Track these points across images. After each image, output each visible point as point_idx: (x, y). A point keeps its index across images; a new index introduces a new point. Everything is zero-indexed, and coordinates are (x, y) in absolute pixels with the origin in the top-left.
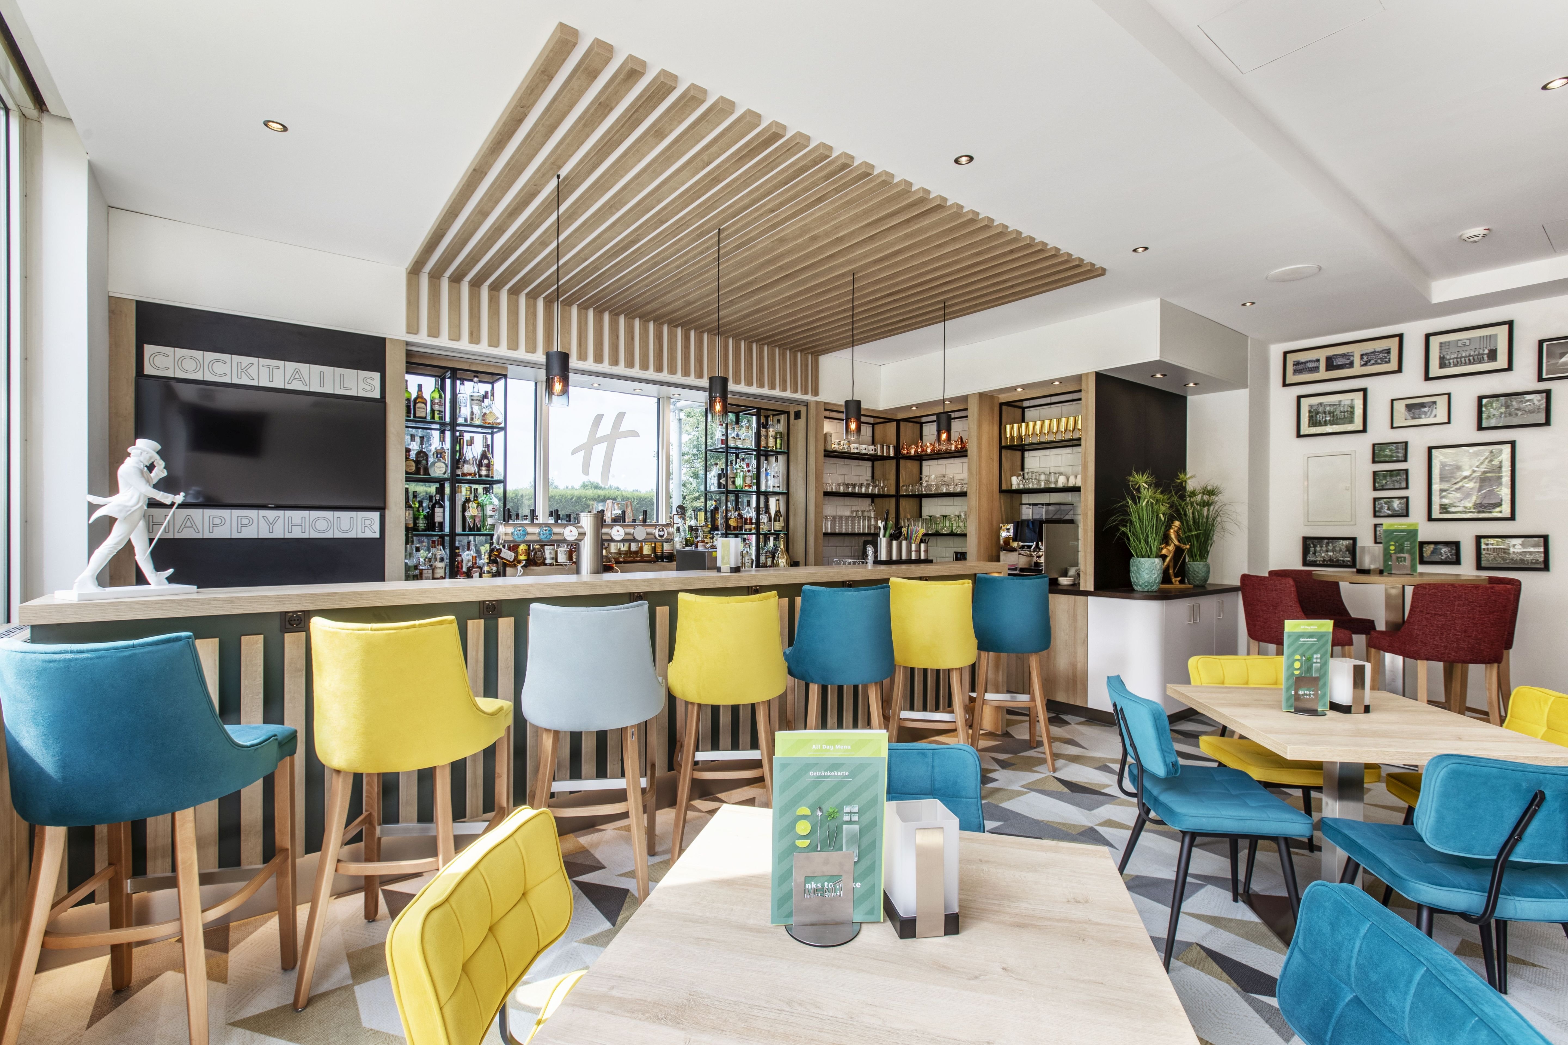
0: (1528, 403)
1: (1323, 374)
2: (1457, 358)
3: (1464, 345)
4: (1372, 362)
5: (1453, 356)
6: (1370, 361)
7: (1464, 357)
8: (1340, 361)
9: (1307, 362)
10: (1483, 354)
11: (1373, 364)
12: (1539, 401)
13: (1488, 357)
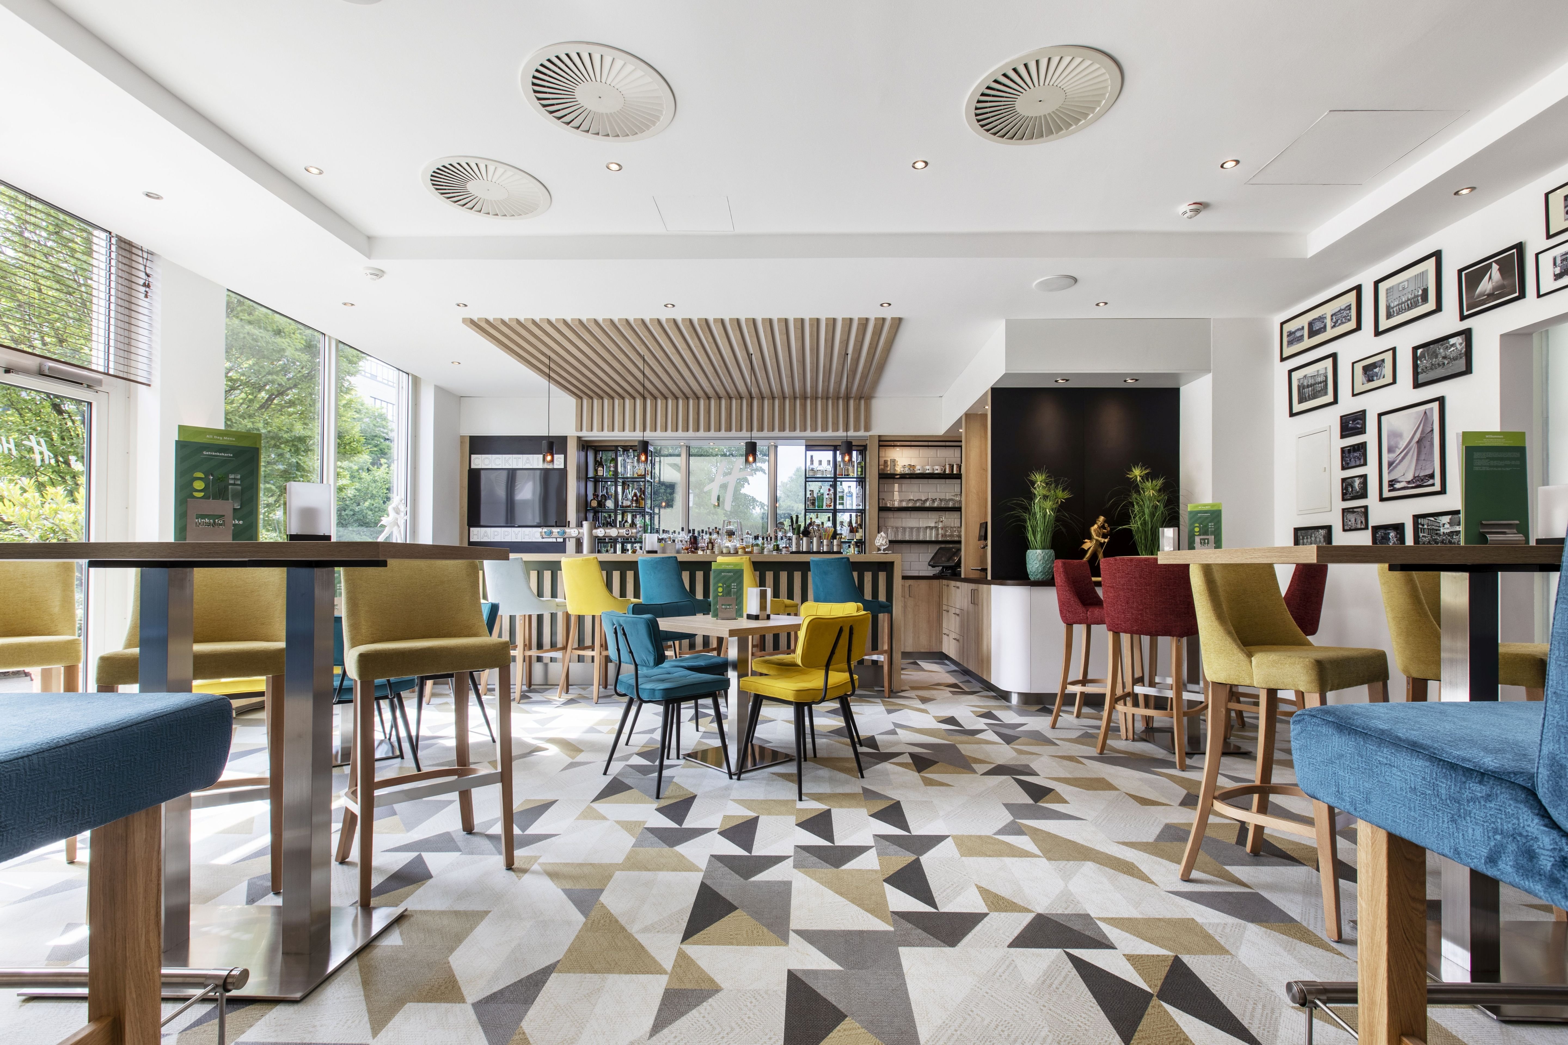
0: (1452, 349)
1: (1307, 343)
2: (1398, 305)
3: (1404, 289)
4: (1339, 322)
5: (1396, 303)
6: (1337, 321)
7: (1404, 303)
8: (1317, 326)
9: (1296, 331)
10: (1418, 296)
11: (1340, 324)
12: (1461, 344)
13: (1422, 299)
